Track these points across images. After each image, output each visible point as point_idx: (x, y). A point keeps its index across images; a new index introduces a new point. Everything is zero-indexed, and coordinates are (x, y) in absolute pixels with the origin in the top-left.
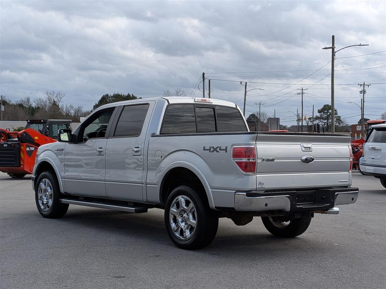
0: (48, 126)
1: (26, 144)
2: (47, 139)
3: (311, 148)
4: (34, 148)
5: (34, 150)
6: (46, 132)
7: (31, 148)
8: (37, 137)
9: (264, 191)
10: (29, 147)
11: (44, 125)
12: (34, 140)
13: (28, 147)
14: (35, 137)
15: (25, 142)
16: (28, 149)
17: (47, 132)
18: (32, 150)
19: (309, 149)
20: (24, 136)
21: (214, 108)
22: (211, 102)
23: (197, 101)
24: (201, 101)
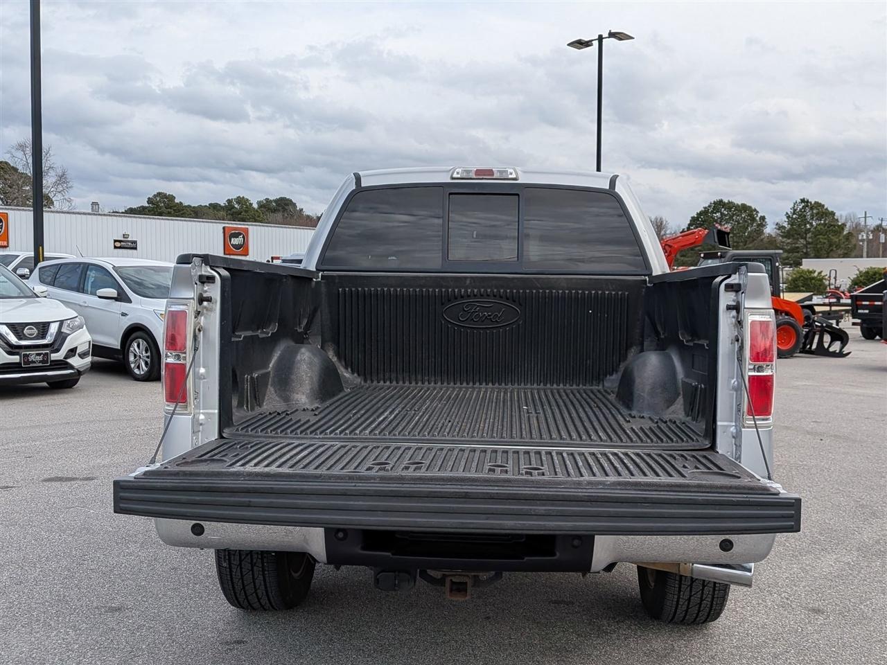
21: (518, 195)
22: (510, 176)
23: (459, 176)
24: (474, 177)
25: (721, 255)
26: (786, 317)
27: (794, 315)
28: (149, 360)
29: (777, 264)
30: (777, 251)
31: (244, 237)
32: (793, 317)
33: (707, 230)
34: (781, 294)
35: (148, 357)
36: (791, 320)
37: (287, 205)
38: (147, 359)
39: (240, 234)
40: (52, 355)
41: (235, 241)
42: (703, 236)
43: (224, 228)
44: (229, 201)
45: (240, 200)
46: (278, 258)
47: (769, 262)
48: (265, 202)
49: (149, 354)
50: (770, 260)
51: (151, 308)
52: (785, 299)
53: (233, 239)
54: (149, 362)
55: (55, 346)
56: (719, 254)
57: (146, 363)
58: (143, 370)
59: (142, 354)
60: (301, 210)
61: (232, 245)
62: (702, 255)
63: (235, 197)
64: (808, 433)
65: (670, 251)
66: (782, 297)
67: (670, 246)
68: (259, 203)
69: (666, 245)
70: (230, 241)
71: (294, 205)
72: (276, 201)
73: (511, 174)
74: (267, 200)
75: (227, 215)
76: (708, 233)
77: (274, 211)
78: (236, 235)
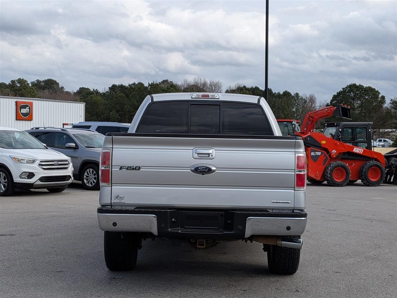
0: (340, 130)
1: (311, 149)
2: (337, 143)
3: (210, 155)
4: (320, 153)
5: (321, 155)
6: (337, 136)
7: (316, 153)
8: (325, 141)
9: (135, 207)
10: (315, 151)
11: (337, 128)
12: (320, 144)
13: (313, 152)
14: (322, 141)
15: (310, 147)
16: (313, 154)
17: (339, 136)
18: (318, 155)
19: (207, 156)
20: (308, 140)
21: (219, 105)
22: (216, 97)
23: (195, 97)
24: (201, 98)
25: (337, 125)
26: (375, 162)
27: (380, 161)
28: (6, 184)
29: (370, 130)
30: (370, 123)
31: (29, 108)
32: (379, 162)
33: (335, 107)
34: (373, 148)
35: (5, 182)
36: (378, 164)
37: (52, 84)
38: (5, 184)
39: (27, 106)
41: (24, 111)
42: (333, 111)
43: (16, 102)
44: (13, 82)
45: (21, 81)
46: (67, 124)
47: (365, 129)
48: (36, 82)
49: (6, 180)
50: (366, 128)
51: (8, 155)
52: (374, 151)
53: (22, 110)
54: (6, 185)
56: (335, 124)
57: (4, 186)
58: (2, 190)
59: (2, 180)
60: (62, 88)
61: (22, 113)
62: (326, 125)
63: (17, 79)
64: (367, 219)
65: (312, 121)
66: (373, 150)
67: (312, 117)
68: (32, 83)
69: (310, 116)
70: (21, 111)
71: (58, 84)
72: (44, 81)
73: (216, 96)
74: (38, 81)
75: (11, 91)
76: (336, 109)
77: (43, 88)
78: (25, 107)
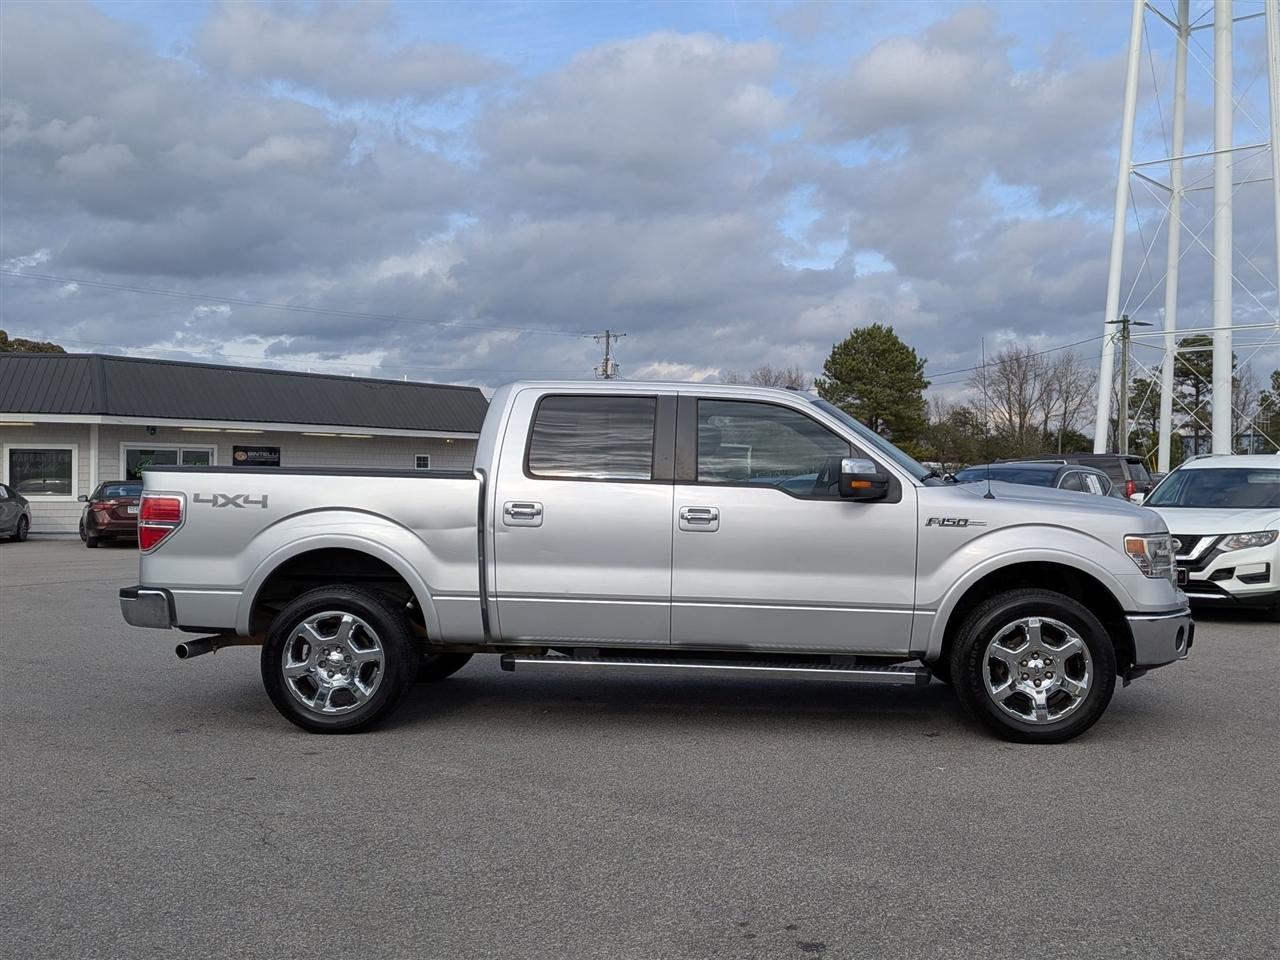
40: (1191, 574)
55: (1198, 564)
